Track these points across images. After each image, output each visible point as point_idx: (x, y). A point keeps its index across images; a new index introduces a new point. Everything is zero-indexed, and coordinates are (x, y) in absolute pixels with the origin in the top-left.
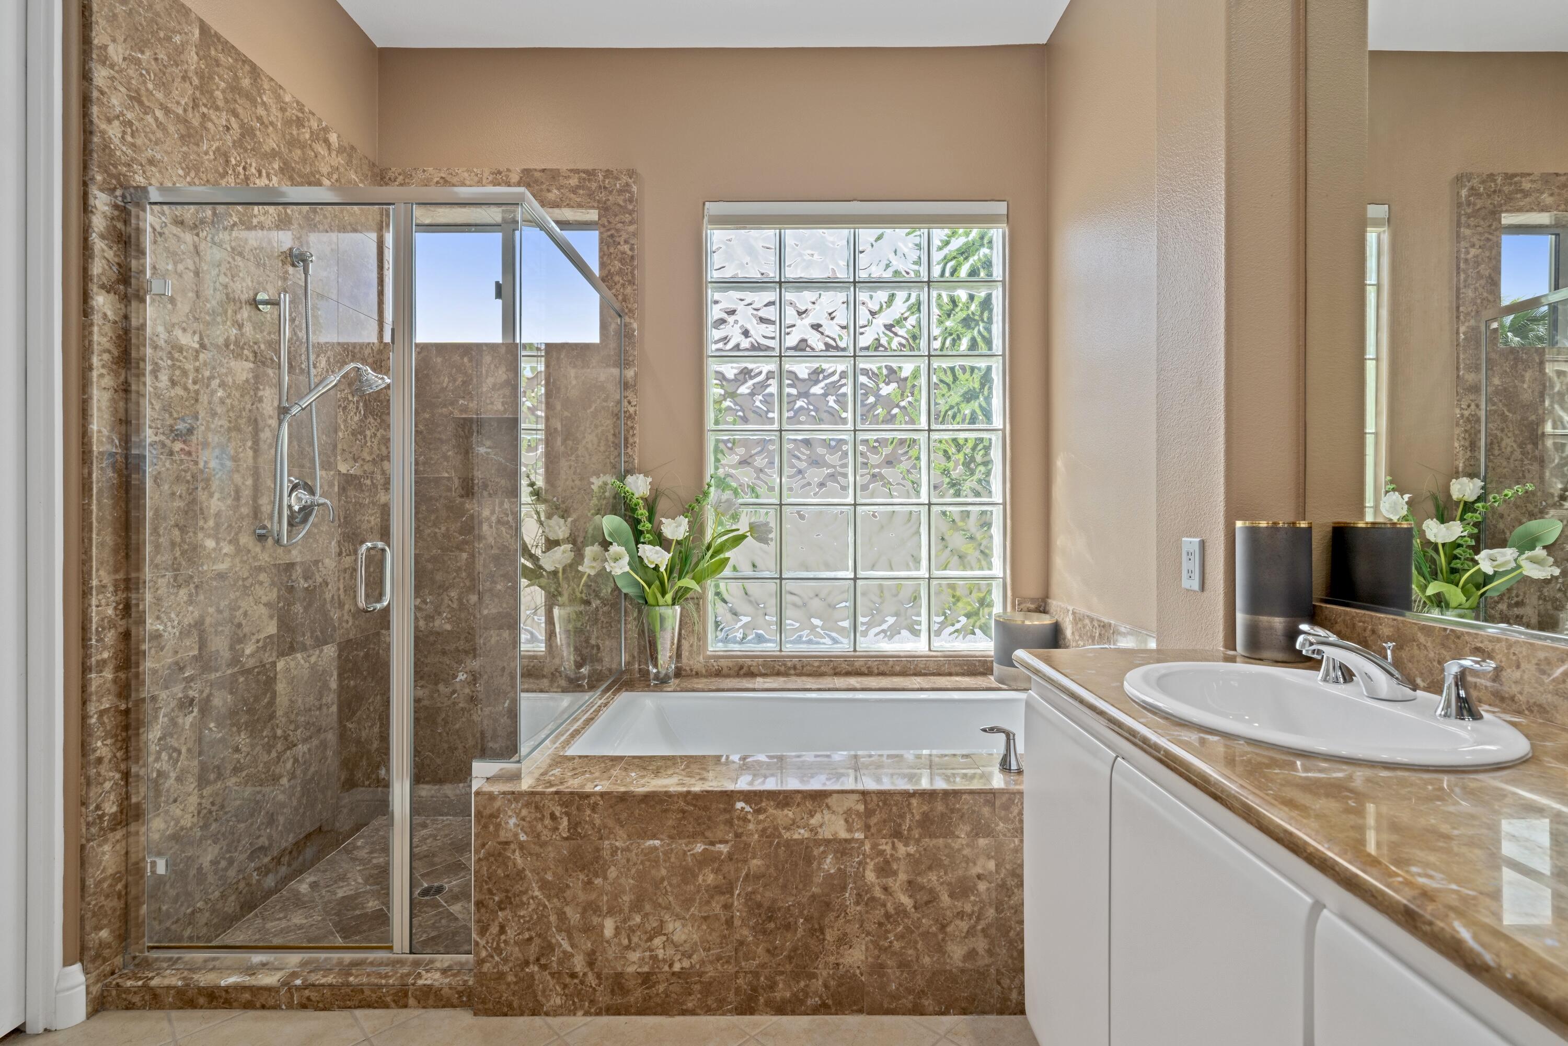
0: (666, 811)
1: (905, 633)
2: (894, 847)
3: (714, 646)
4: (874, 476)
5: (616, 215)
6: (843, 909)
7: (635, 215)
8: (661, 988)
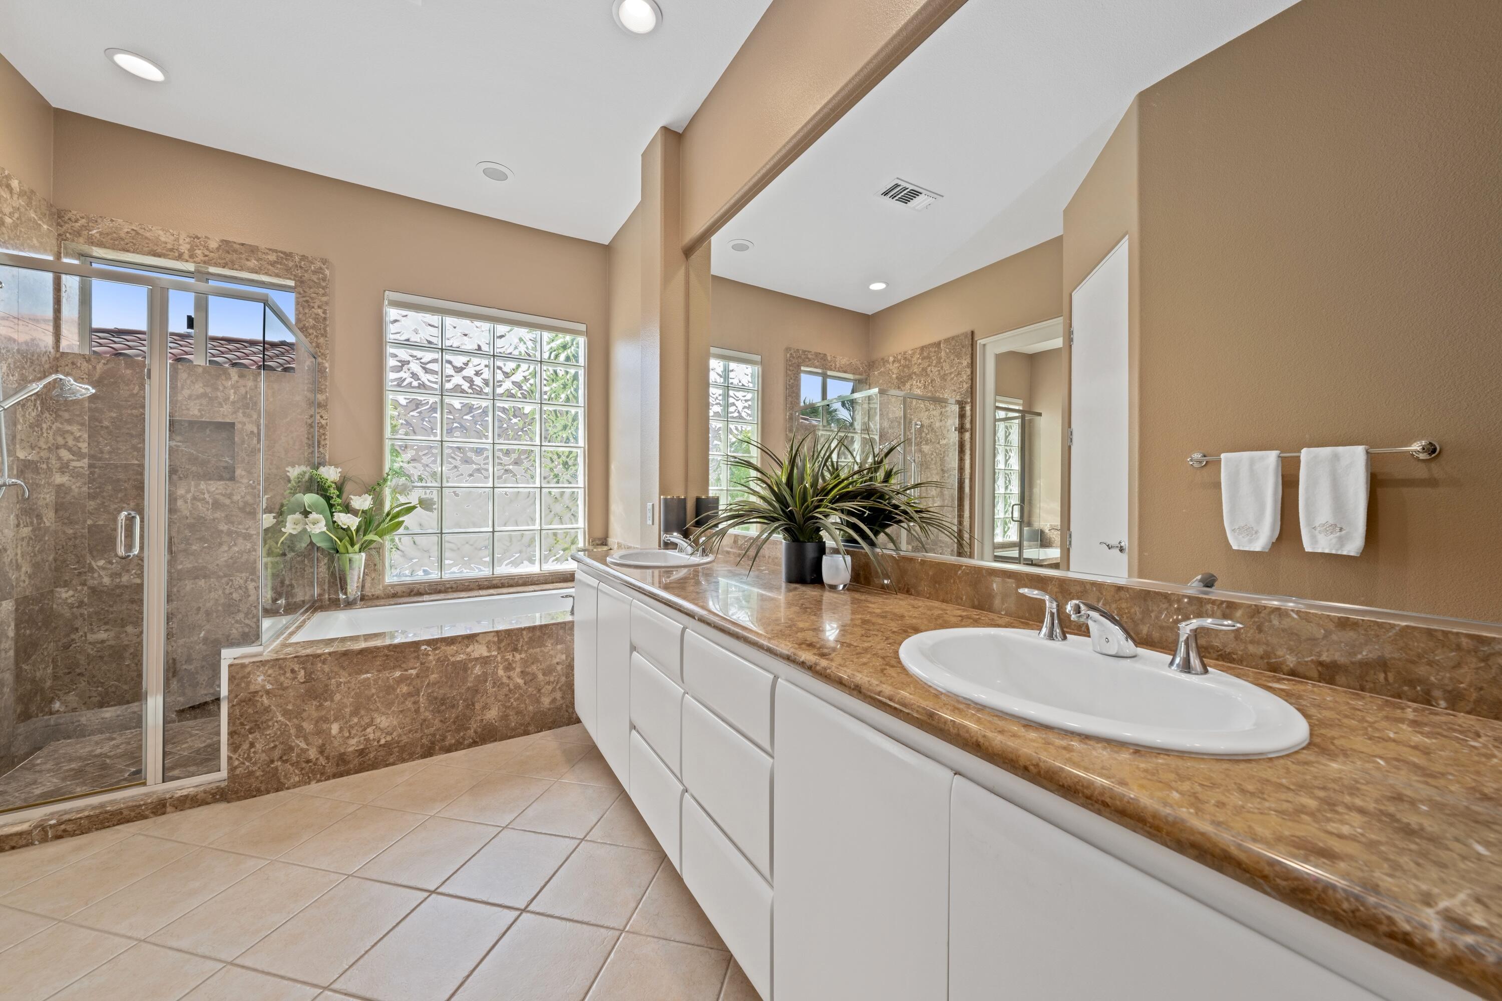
0: (375, 657)
1: (526, 562)
2: (513, 656)
3: (390, 578)
4: (506, 470)
5: (310, 288)
6: (486, 691)
7: (327, 290)
8: (372, 755)
